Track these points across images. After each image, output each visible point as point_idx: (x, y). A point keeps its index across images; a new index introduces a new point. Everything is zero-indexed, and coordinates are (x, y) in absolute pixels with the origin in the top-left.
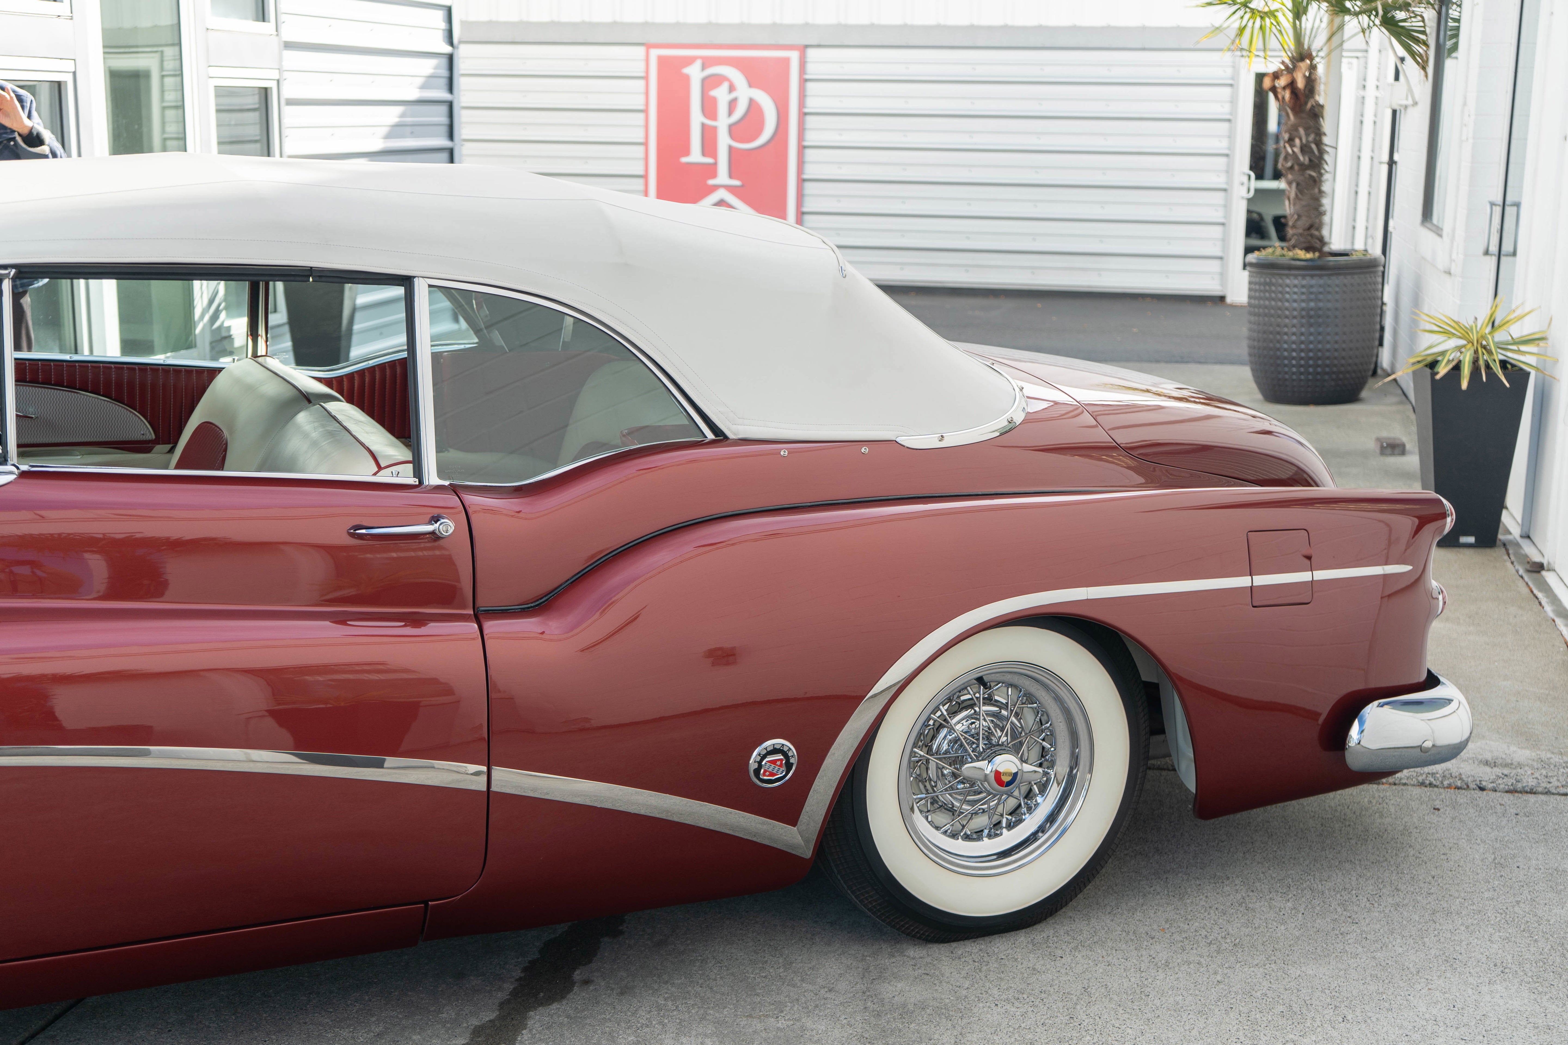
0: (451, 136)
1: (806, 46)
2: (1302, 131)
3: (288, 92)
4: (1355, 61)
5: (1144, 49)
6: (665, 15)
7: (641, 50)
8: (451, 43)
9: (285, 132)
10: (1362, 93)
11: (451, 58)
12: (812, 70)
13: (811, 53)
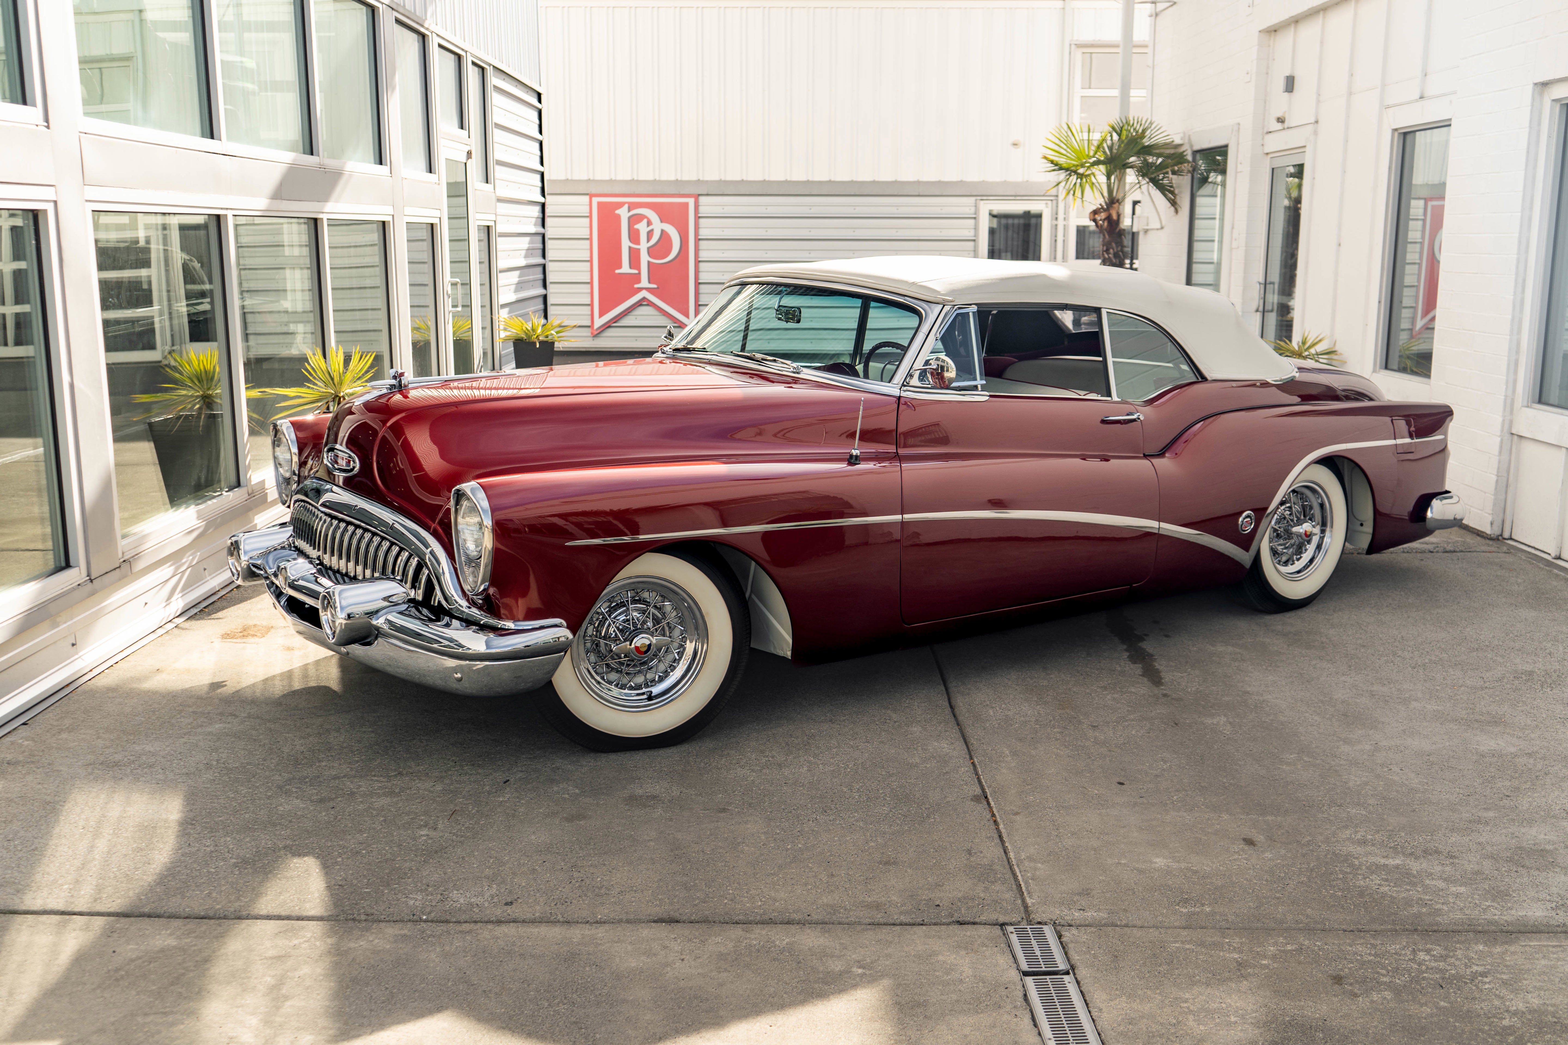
0: (544, 256)
1: (699, 195)
2: (1114, 245)
3: (500, 228)
4: (1049, 202)
5: (919, 196)
6: (602, 174)
7: (587, 198)
8: (544, 196)
9: (499, 253)
10: (1055, 222)
11: (543, 206)
12: (703, 211)
13: (702, 199)
